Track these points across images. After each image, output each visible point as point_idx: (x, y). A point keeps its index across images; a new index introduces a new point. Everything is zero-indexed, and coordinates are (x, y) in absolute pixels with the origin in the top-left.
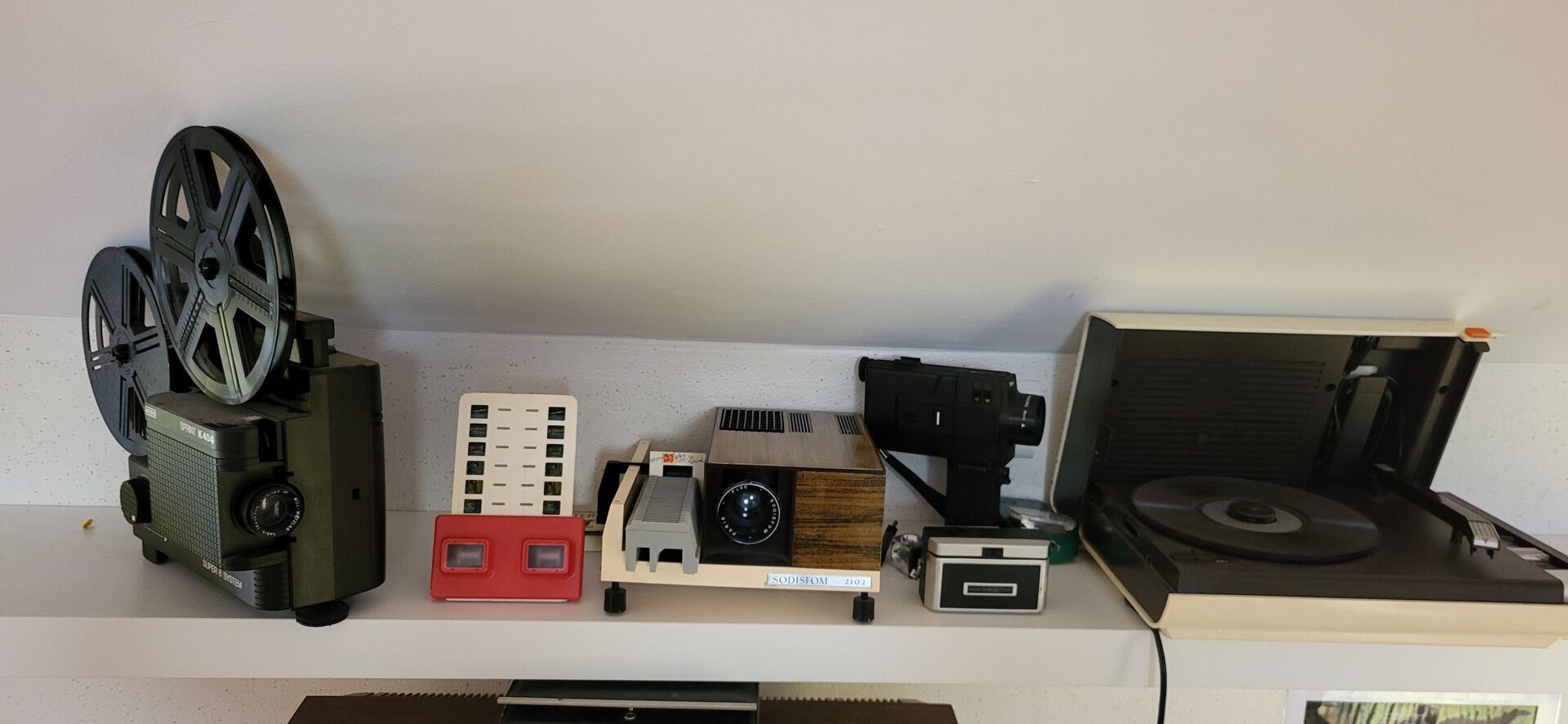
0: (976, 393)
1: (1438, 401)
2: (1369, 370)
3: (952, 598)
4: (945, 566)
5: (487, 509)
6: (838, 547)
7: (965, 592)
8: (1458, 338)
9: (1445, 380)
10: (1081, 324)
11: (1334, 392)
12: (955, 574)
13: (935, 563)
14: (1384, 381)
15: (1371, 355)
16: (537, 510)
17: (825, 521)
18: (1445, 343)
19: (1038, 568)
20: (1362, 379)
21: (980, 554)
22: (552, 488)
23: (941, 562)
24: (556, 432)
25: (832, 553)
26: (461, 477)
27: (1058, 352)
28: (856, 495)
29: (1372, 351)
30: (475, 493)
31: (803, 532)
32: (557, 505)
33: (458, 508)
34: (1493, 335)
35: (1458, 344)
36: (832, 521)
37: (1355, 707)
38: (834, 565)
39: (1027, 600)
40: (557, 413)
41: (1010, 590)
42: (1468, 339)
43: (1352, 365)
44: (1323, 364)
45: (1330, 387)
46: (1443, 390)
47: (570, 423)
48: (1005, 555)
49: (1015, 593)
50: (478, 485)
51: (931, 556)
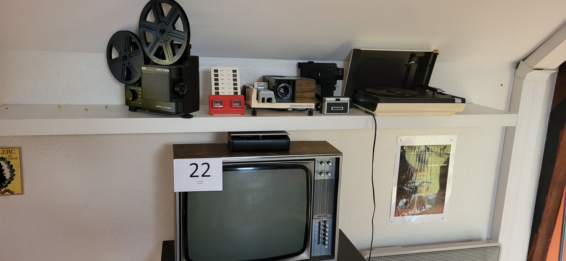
0: (329, 68)
1: (428, 68)
2: (413, 62)
3: (329, 111)
4: (327, 103)
5: (220, 94)
6: (305, 98)
7: (332, 109)
8: (432, 52)
9: (430, 63)
10: (351, 51)
11: (407, 66)
12: (330, 105)
13: (325, 102)
14: (417, 64)
15: (414, 58)
16: (233, 94)
17: (302, 92)
18: (430, 53)
19: (348, 103)
20: (412, 65)
21: (335, 100)
22: (235, 89)
23: (327, 102)
24: (235, 76)
25: (304, 99)
26: (213, 87)
27: (344, 61)
28: (309, 86)
29: (414, 57)
30: (217, 90)
31: (297, 94)
32: (237, 92)
33: (213, 93)
34: (440, 51)
35: (432, 53)
36: (304, 92)
37: (411, 147)
38: (305, 102)
39: (345, 111)
40: (234, 71)
41: (342, 108)
42: (434, 52)
43: (410, 61)
44: (404, 59)
45: (406, 65)
46: (429, 65)
47: (238, 73)
48: (340, 100)
49: (343, 109)
50: (218, 88)
51: (324, 102)
